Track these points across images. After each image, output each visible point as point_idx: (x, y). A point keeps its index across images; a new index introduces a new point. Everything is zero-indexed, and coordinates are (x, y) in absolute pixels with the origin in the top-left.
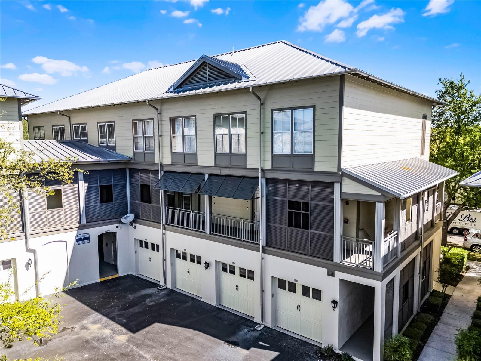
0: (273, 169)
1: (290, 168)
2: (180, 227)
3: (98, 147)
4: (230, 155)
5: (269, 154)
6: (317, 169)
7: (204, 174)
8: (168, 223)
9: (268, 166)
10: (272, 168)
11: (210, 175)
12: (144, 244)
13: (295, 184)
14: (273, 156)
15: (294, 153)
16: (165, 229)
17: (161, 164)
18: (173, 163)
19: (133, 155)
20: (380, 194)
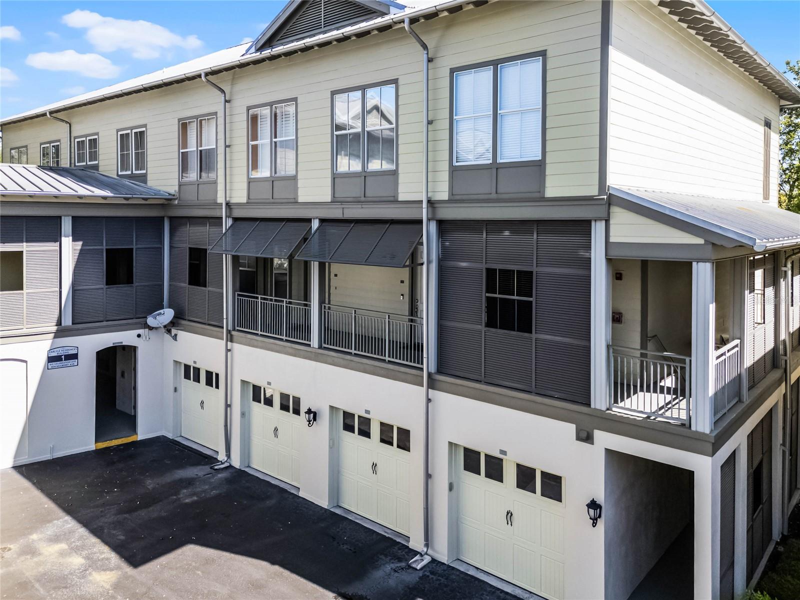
0: (453, 200)
1: (491, 194)
2: (262, 335)
3: (116, 177)
4: (364, 174)
5: (445, 166)
6: (550, 193)
7: (309, 221)
8: (238, 326)
9: (443, 194)
10: (452, 198)
11: (322, 221)
12: (191, 373)
13: (501, 231)
14: (454, 171)
15: (499, 161)
16: (231, 339)
17: (228, 205)
18: (250, 201)
19: (177, 188)
20: (701, 241)
